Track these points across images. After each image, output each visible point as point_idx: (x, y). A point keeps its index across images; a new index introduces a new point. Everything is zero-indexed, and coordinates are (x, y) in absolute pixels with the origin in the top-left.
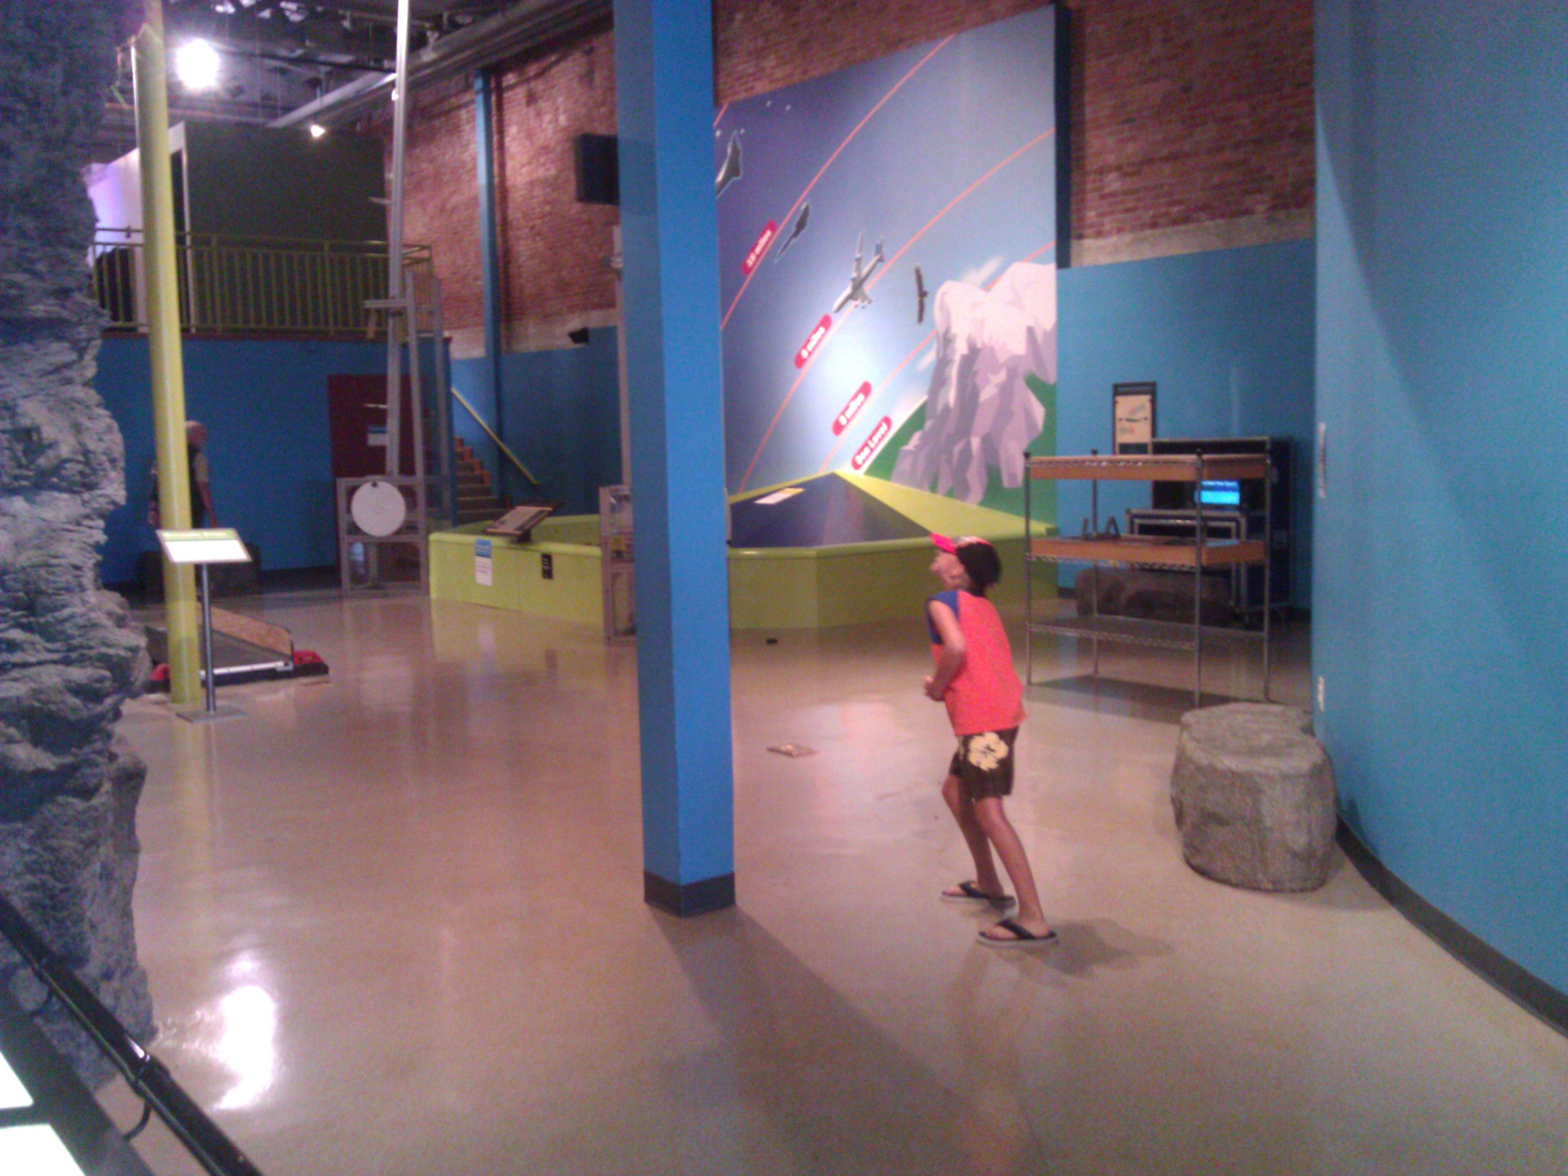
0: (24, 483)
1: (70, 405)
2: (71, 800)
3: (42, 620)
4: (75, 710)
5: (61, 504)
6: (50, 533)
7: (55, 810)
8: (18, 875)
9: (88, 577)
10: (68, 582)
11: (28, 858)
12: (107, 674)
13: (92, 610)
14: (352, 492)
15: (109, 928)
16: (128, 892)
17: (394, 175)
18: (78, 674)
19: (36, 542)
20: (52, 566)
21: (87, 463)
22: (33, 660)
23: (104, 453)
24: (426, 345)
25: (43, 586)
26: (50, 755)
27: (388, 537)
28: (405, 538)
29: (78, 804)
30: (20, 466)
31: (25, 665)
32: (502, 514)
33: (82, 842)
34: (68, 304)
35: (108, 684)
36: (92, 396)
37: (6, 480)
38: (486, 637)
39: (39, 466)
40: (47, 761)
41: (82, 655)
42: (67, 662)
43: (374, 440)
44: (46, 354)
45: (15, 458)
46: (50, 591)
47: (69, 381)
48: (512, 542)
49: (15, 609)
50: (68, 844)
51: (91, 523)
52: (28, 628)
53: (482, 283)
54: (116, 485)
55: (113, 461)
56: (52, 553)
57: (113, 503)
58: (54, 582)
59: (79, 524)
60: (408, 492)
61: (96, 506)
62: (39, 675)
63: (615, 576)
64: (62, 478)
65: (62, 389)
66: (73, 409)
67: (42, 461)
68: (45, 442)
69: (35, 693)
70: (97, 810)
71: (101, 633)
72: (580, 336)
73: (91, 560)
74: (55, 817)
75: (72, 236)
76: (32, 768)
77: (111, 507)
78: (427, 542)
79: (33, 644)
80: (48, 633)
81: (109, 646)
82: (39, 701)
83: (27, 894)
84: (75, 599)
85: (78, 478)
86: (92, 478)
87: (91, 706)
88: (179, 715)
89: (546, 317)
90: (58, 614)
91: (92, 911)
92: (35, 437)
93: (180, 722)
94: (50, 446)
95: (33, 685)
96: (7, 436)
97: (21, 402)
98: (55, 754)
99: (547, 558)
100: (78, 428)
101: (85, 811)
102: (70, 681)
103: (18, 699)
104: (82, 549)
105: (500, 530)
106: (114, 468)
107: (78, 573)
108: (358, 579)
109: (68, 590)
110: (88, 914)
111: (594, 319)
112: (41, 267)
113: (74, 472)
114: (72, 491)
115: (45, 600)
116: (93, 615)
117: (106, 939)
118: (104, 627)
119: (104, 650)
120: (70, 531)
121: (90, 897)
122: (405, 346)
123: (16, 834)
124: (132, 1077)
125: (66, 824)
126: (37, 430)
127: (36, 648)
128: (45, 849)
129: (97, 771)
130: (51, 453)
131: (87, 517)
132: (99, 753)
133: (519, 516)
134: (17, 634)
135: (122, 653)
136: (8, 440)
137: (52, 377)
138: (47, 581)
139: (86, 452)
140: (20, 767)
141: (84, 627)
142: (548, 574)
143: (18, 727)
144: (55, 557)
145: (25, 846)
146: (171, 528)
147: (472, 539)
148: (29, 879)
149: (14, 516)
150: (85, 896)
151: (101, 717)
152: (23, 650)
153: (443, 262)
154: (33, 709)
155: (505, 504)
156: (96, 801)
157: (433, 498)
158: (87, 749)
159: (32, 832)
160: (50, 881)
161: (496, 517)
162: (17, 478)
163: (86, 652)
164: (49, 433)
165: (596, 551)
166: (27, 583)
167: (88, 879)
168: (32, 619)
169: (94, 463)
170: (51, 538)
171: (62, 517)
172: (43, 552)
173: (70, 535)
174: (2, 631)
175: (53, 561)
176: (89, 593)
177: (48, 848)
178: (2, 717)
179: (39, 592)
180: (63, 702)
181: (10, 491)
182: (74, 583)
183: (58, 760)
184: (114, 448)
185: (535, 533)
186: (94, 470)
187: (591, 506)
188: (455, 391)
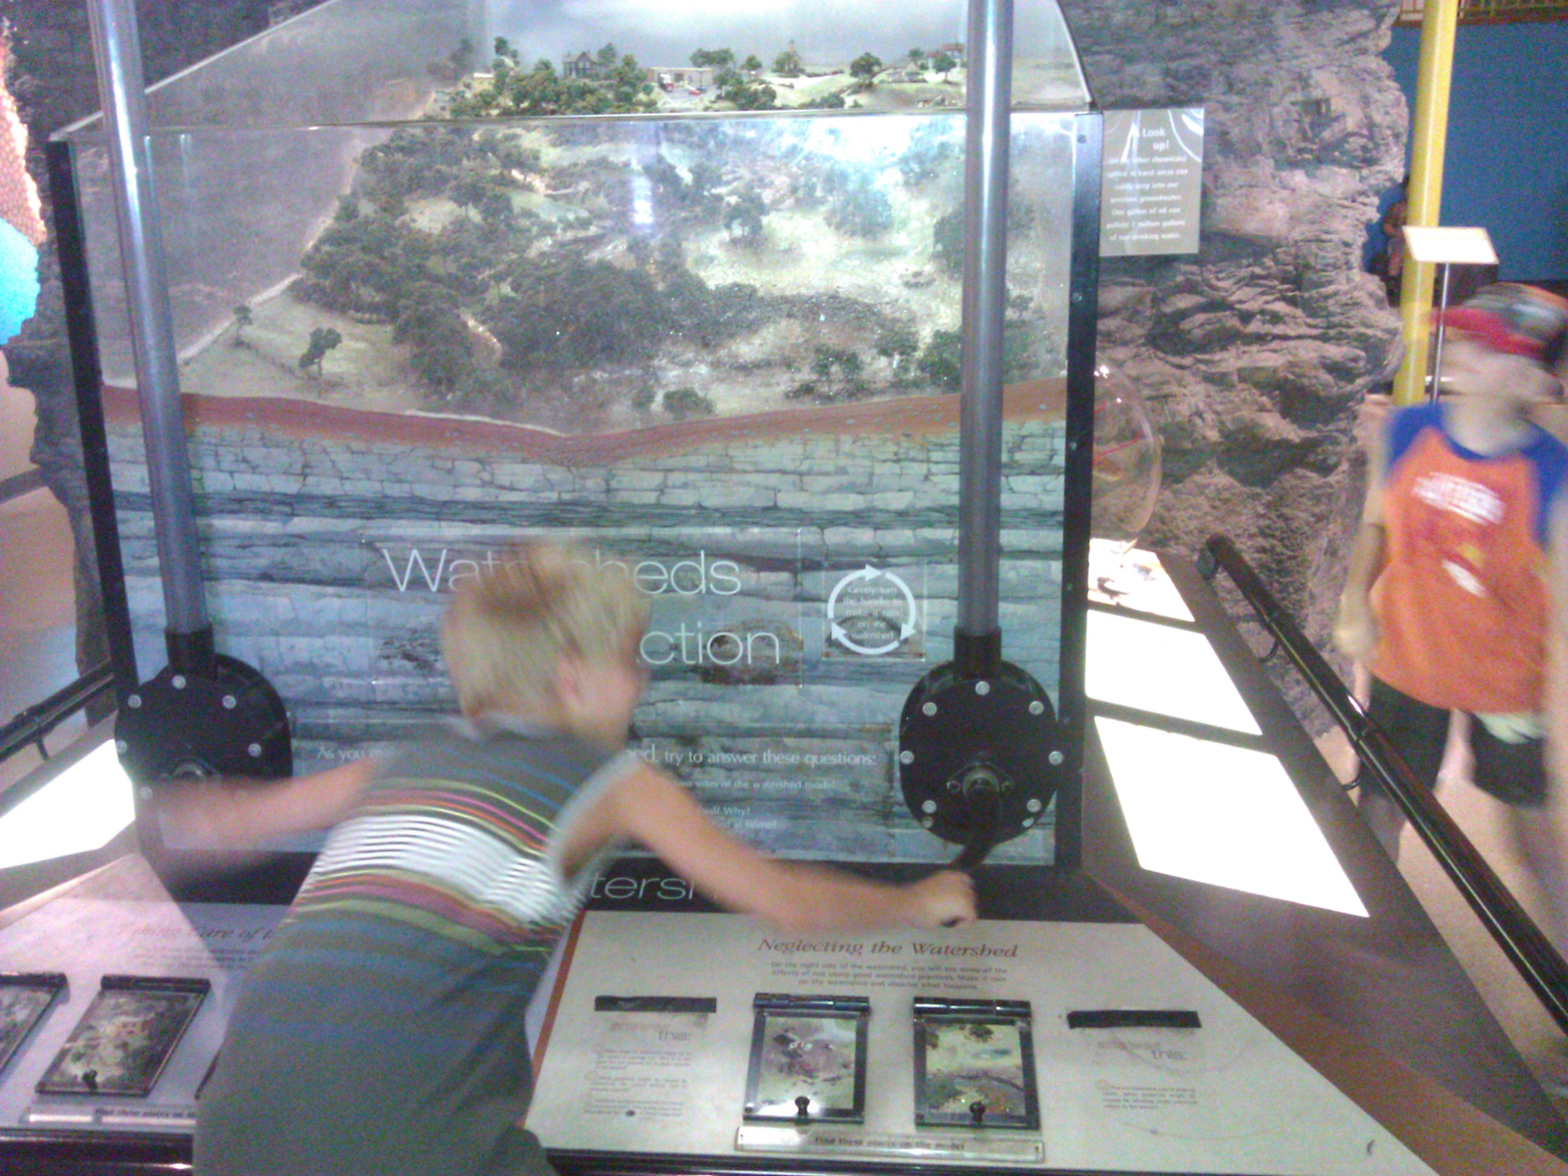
0: (1307, 156)
1: (1360, 76)
2: (1309, 474)
3: (1306, 295)
4: (1326, 386)
5: (1339, 180)
6: (1324, 209)
7: (1294, 482)
8: (1251, 536)
9: (1356, 256)
10: (1337, 258)
11: (1263, 522)
12: (1363, 354)
13: (1355, 288)
18: (1335, 352)
19: (1311, 216)
20: (1323, 241)
21: (1371, 138)
22: (1293, 333)
25: (1312, 261)
26: (1295, 427)
29: (1314, 478)
30: (1305, 139)
31: (1285, 338)
33: (1314, 515)
35: (1361, 364)
36: (1384, 68)
37: (1291, 152)
39: (1322, 140)
40: (1292, 433)
41: (1341, 333)
42: (1324, 338)
44: (1345, 23)
45: (1303, 132)
46: (1318, 267)
47: (1363, 52)
49: (1284, 281)
50: (1301, 516)
51: (1366, 200)
52: (1292, 302)
54: (1396, 162)
55: (1397, 136)
56: (1325, 228)
57: (1391, 179)
58: (1323, 258)
59: (1354, 201)
61: (1372, 182)
62: (1296, 348)
64: (1343, 153)
65: (1356, 59)
66: (1363, 80)
67: (1327, 134)
68: (1333, 115)
69: (1292, 365)
70: (1332, 487)
71: (1362, 313)
73: (1360, 238)
74: (1292, 488)
76: (1277, 438)
79: (1294, 317)
80: (1311, 309)
81: (1367, 326)
82: (1293, 373)
83: (1256, 555)
84: (1342, 277)
85: (1360, 153)
86: (1374, 153)
87: (1342, 384)
90: (1323, 290)
91: (1312, 581)
92: (1324, 110)
94: (1337, 119)
95: (1290, 358)
96: (1297, 108)
97: (1314, 73)
98: (1301, 426)
100: (1366, 101)
101: (1320, 487)
102: (1324, 357)
103: (1275, 371)
104: (1355, 226)
106: (1397, 143)
107: (1348, 250)
109: (1335, 267)
110: (1310, 585)
113: (1357, 146)
114: (1351, 166)
115: (1311, 275)
116: (1356, 294)
117: (1322, 612)
118: (1366, 307)
119: (1362, 330)
120: (1343, 207)
121: (1313, 569)
123: (1255, 497)
125: (1301, 496)
126: (1327, 101)
127: (1297, 322)
128: (1278, 517)
129: (1339, 449)
130: (1336, 126)
131: (1363, 193)
132: (1343, 432)
134: (1280, 307)
135: (1380, 334)
136: (1300, 114)
137: (1347, 47)
138: (1317, 256)
139: (1371, 125)
140: (1268, 435)
141: (1347, 305)
143: (1272, 398)
144: (1327, 233)
145: (1261, 510)
148: (1260, 541)
149: (1293, 190)
150: (1309, 567)
151: (1351, 396)
152: (1285, 323)
154: (1286, 380)
156: (1332, 479)
158: (1330, 427)
159: (1269, 498)
160: (1279, 548)
162: (1300, 151)
163: (1344, 330)
164: (1338, 105)
166: (1296, 257)
167: (1314, 550)
168: (1297, 293)
169: (1377, 138)
170: (1325, 213)
171: (1339, 193)
172: (1315, 227)
173: (1344, 211)
174: (1267, 302)
175: (1325, 237)
176: (1355, 271)
177: (1280, 516)
178: (1257, 385)
179: (1307, 267)
180: (1316, 377)
181: (1293, 164)
182: (1342, 260)
183: (1303, 434)
184: (1400, 121)
186: (1377, 145)
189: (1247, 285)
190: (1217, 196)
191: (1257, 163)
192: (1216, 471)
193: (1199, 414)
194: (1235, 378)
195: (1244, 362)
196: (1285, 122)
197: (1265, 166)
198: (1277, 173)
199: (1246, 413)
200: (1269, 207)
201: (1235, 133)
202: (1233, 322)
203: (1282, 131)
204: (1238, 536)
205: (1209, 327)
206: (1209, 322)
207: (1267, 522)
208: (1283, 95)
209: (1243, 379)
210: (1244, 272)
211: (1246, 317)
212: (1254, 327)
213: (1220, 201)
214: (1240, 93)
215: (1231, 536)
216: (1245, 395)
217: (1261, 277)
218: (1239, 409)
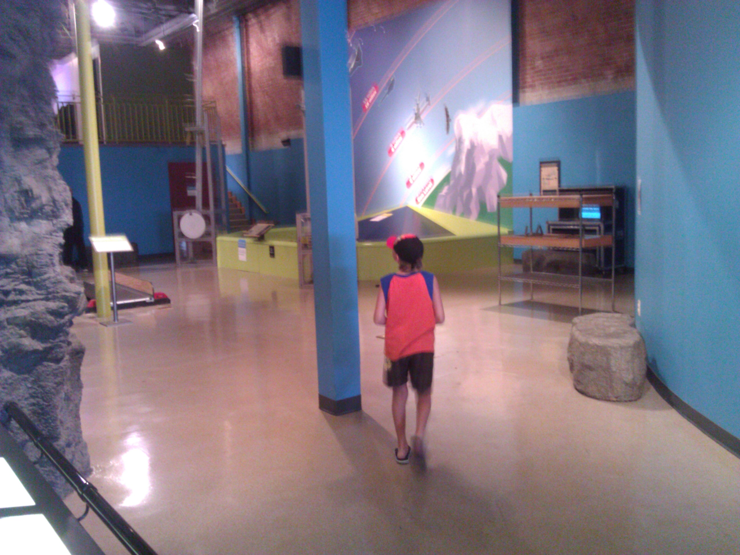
0: (26, 216)
1: (45, 179)
2: (50, 364)
3: (35, 280)
4: (51, 322)
5: (43, 225)
6: (37, 239)
7: (43, 369)
8: (26, 399)
9: (56, 259)
10: (47, 262)
11: (31, 391)
12: (66, 305)
13: (58, 275)
14: (180, 218)
15: (69, 423)
16: (77, 406)
17: (197, 66)
18: (53, 305)
19: (31, 243)
20: (39, 255)
21: (55, 206)
22: (30, 298)
23: (62, 201)
24: (214, 148)
25: (35, 263)
26: (39, 343)
27: (197, 239)
28: (206, 239)
29: (54, 365)
30: (24, 208)
31: (28, 301)
32: (250, 228)
33: (56, 383)
34: (45, 131)
35: (66, 309)
36: (56, 174)
37: (17, 214)
38: (244, 286)
39: (32, 208)
40: (39, 346)
41: (54, 296)
42: (47, 299)
43: (190, 192)
44: (35, 155)
45: (22, 204)
46: (39, 266)
47: (46, 168)
48: (256, 241)
49: (23, 274)
50: (50, 384)
51: (58, 234)
52: (28, 283)
53: (240, 118)
55: (67, 205)
56: (39, 248)
57: (68, 225)
58: (41, 262)
59: (51, 235)
60: (207, 218)
61: (59, 226)
62: (34, 305)
63: (304, 256)
64: (43, 213)
65: (43, 171)
66: (48, 180)
67: (34, 205)
68: (35, 196)
69: (33, 314)
70: (62, 368)
71: (62, 286)
72: (287, 142)
73: (57, 252)
74: (43, 372)
76: (31, 349)
78: (215, 241)
79: (31, 291)
80: (38, 286)
81: (66, 291)
82: (34, 318)
83: (31, 408)
84: (50, 270)
85: (51, 213)
86: (57, 213)
87: (58, 320)
88: (101, 324)
89: (271, 134)
90: (43, 277)
91: (60, 415)
92: (30, 194)
93: (101, 327)
94: (37, 198)
95: (32, 311)
96: (17, 194)
97: (23, 177)
98: (43, 342)
99: (272, 248)
100: (50, 189)
101: (56, 369)
102: (48, 308)
103: (25, 317)
105: (250, 235)
106: (67, 208)
107: (52, 258)
108: (184, 258)
109: (47, 266)
110: (59, 417)
111: (292, 134)
112: (31, 114)
113: (49, 210)
114: (47, 219)
115: (36, 271)
116: (59, 277)
117: (68, 428)
118: (64, 283)
119: (64, 293)
120: (47, 238)
121: (60, 408)
122: (204, 149)
123: (25, 379)
124: (80, 492)
125: (48, 375)
126: (31, 191)
127: (32, 294)
128: (38, 387)
129: (62, 350)
130: (38, 202)
131: (55, 231)
132: (63, 342)
133: (259, 227)
134: (23, 287)
135: (73, 295)
136: (18, 196)
137: (38, 166)
138: (37, 261)
139: (54, 201)
140: (26, 349)
141: (55, 283)
142: (272, 255)
143: (25, 330)
144: (40, 250)
145: (29, 385)
146: (96, 235)
147: (237, 239)
148: (32, 401)
149: (21, 232)
150: (58, 408)
151: (64, 325)
152: (26, 294)
153: (221, 108)
154: (31, 321)
155: (252, 222)
156: (61, 364)
157: (218, 220)
158: (57, 340)
159: (32, 379)
160: (41, 402)
161: (248, 229)
162: (22, 213)
163: (56, 295)
164: (36, 192)
165: (295, 244)
166: (28, 263)
167: (59, 400)
168: (30, 280)
169: (58, 206)
170: (38, 241)
171: (44, 232)
172: (35, 248)
173: (46, 240)
174: (16, 285)
175: (40, 252)
176: (57, 267)
177: (40, 386)
178: (17, 325)
179: (33, 267)
180: (46, 318)
181: (19, 219)
182: (50, 262)
183: (44, 345)
184: (67, 199)
185: (266, 236)
186: (58, 209)
187: (292, 222)
188: (228, 169)
189: (4, 278)
192: (4, 370)
194: (5, 323)
195: (9, 315)
196: (12, 200)
197: (5, 221)
198: (12, 224)
199: (14, 340)
200: (10, 241)
203: (11, 204)
204: (19, 400)
207: (34, 390)
208: (10, 188)
209: (9, 323)
211: (6, 293)
212: (11, 297)
215: (16, 401)
216: (12, 331)
217: (10, 274)
218: (9, 338)
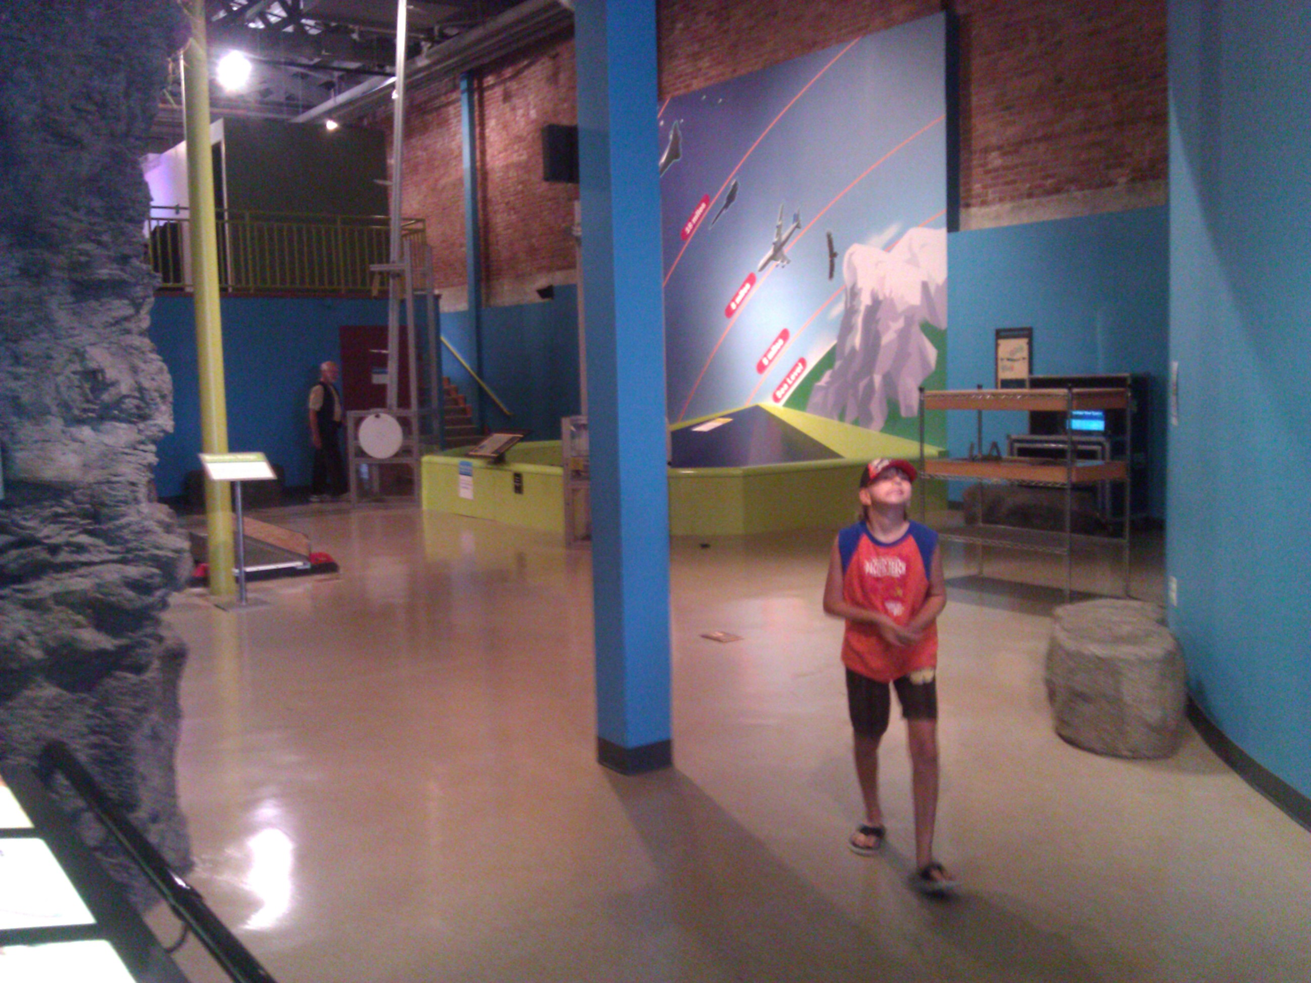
0: (91, 415)
1: (127, 351)
2: (129, 675)
3: (105, 527)
4: (130, 601)
5: (121, 432)
6: (110, 456)
7: (114, 683)
8: (83, 736)
9: (142, 492)
10: (126, 496)
11: (92, 722)
12: (157, 571)
13: (145, 519)
14: (359, 422)
15: (156, 781)
16: (171, 750)
17: (394, 161)
18: (133, 571)
19: (100, 463)
20: (113, 483)
21: (142, 399)
22: (96, 559)
24: (420, 301)
25: (106, 499)
26: (109, 638)
27: (388, 459)
28: (402, 460)
29: (132, 678)
30: (88, 401)
31: (91, 564)
32: (480, 440)
33: (136, 709)
34: (128, 268)
35: (157, 579)
36: (147, 343)
37: (76, 412)
38: (468, 542)
39: (102, 401)
40: (107, 642)
41: (137, 556)
42: (124, 561)
43: (377, 379)
44: (110, 309)
45: (83, 395)
46: (111, 504)
47: (129, 332)
48: (490, 463)
49: (84, 517)
50: (124, 710)
51: (145, 448)
52: (91, 533)
53: (467, 250)
54: (166, 417)
55: (163, 397)
56: (113, 472)
57: (164, 431)
58: (115, 496)
59: (135, 449)
60: (404, 423)
61: (149, 433)
62: (102, 572)
63: (575, 491)
64: (121, 411)
65: (122, 337)
66: (131, 354)
67: (105, 397)
68: (108, 382)
69: (99, 586)
70: (147, 682)
71: (152, 538)
72: (546, 292)
73: (143, 478)
74: (114, 688)
75: (131, 212)
76: (95, 648)
77: (162, 435)
78: (419, 463)
79: (95, 546)
80: (110, 538)
81: (157, 548)
82: (102, 594)
83: (90, 752)
84: (132, 510)
85: (135, 411)
86: (147, 411)
87: (143, 597)
88: (217, 606)
89: (520, 277)
90: (118, 523)
91: (142, 766)
92: (100, 377)
93: (217, 612)
94: (112, 384)
95: (97, 581)
96: (78, 377)
97: (88, 348)
98: (114, 637)
99: (518, 477)
100: (135, 370)
101: (138, 684)
102: (126, 577)
103: (85, 592)
105: (478, 453)
106: (164, 403)
107: (134, 488)
108: (365, 493)
109: (125, 502)
110: (140, 769)
111: (557, 278)
112: (106, 238)
113: (131, 406)
114: (130, 422)
115: (105, 511)
116: (146, 523)
117: (154, 789)
118: (155, 533)
119: (155, 552)
120: (126, 454)
121: (142, 754)
122: (403, 302)
123: (82, 701)
124: (174, 903)
125: (122, 694)
126: (102, 371)
127: (99, 550)
128: (105, 715)
129: (148, 651)
130: (113, 390)
131: (142, 443)
132: (150, 636)
133: (498, 440)
134: (84, 539)
135: (170, 554)
136: (79, 381)
137: (114, 329)
138: (108, 495)
139: (141, 389)
140: (86, 648)
141: (139, 533)
142: (518, 489)
143: (84, 615)
144: (115, 476)
146: (211, 451)
147: (456, 461)
148: (94, 739)
149: (82, 442)
150: (137, 754)
151: (152, 607)
152: (89, 552)
153: (434, 233)
154: (97, 599)
155: (484, 432)
156: (148, 675)
157: (425, 429)
158: (140, 633)
159: (94, 700)
160: (110, 742)
161: (476, 442)
162: (85, 410)
163: (141, 553)
164: (111, 374)
165: (558, 471)
166: (92, 496)
167: (139, 741)
168: (97, 526)
169: (148, 398)
170: (113, 460)
171: (122, 443)
172: (106, 471)
173: (128, 458)
174: (71, 536)
175: (115, 479)
176: (143, 505)
177: (109, 715)
178: (72, 606)
179: (103, 504)
180: (121, 594)
181: (80, 422)
182: (131, 496)
183: (117, 642)
184: (164, 386)
185: (508, 456)
186: (148, 404)
187: (554, 433)
188: (443, 339)
189: (52, 523)
190: (17, 451)
191: (47, 422)
192: (45, 684)
193: (21, 637)
194: (51, 603)
195: (58, 587)
196: (69, 387)
197: (56, 424)
198: (66, 429)
199: (65, 631)
200: (62, 458)
201: (25, 398)
202: (44, 555)
203: (66, 394)
204: (71, 738)
205: (22, 561)
206: (22, 557)
207: (97, 721)
208: (65, 367)
209: (58, 603)
210: (47, 513)
211: (54, 549)
212: (63, 557)
213: (19, 454)
214: (26, 365)
215: (66, 740)
216: (63, 616)
217: (63, 515)
218: (56, 628)
